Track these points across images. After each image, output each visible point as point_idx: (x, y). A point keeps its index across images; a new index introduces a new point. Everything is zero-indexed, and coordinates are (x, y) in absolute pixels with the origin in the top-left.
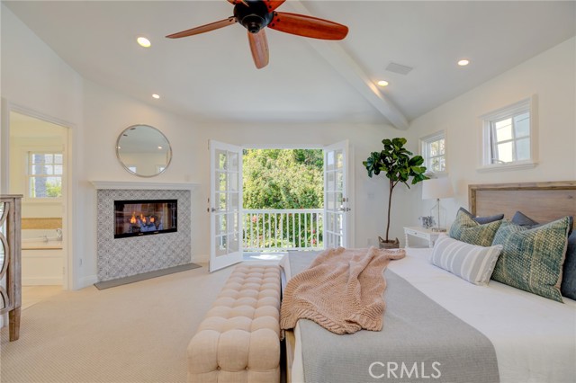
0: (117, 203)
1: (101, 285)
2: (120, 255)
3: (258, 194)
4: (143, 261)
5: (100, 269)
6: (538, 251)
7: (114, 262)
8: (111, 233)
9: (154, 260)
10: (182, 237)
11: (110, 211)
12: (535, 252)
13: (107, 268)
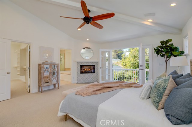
0: (81, 65)
1: (77, 83)
2: (81, 77)
3: (135, 63)
4: (86, 80)
5: (77, 80)
6: (157, 88)
7: (80, 79)
8: (79, 72)
9: (89, 80)
10: (96, 75)
11: (79, 67)
12: (156, 88)
13: (79, 80)
